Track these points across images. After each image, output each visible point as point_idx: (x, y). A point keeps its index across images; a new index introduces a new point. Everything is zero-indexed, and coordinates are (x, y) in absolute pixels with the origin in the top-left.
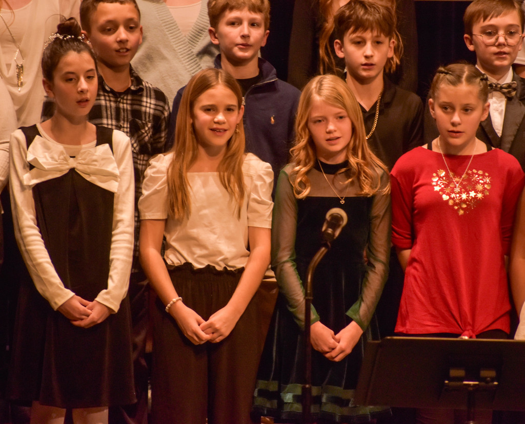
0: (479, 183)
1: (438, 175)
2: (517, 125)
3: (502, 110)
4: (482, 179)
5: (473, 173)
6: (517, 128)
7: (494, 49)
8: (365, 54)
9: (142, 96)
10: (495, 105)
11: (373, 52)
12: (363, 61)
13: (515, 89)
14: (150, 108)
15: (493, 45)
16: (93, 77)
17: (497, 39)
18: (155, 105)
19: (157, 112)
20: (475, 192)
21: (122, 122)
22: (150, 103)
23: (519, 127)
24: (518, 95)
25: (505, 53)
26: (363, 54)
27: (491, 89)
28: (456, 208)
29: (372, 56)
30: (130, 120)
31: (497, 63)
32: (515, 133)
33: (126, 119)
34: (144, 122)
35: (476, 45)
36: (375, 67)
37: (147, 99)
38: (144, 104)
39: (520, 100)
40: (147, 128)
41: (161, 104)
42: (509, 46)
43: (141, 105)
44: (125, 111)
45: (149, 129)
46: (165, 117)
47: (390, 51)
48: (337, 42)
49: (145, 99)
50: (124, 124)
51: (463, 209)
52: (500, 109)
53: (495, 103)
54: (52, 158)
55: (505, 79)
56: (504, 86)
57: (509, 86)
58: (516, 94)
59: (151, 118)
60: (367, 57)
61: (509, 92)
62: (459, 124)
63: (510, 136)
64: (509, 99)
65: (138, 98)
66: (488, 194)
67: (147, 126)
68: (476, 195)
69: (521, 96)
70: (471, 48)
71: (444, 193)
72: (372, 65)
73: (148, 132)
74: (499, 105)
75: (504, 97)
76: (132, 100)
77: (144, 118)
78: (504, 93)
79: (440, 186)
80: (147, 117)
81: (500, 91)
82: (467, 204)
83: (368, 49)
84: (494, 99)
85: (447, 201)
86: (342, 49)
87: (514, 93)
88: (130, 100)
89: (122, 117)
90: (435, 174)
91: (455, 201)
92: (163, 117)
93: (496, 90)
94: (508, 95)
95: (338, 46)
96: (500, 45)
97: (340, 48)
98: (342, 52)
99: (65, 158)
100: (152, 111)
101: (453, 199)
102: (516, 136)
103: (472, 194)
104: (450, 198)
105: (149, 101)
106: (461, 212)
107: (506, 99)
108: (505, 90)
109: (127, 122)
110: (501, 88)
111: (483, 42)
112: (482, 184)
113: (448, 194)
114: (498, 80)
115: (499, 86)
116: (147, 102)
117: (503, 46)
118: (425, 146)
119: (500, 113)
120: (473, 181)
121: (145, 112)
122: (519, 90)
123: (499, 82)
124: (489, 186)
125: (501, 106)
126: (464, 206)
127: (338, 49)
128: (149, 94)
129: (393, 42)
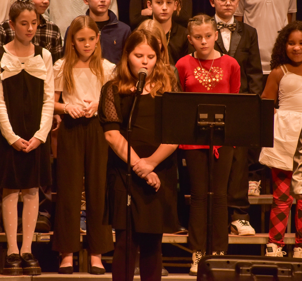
0: (217, 74)
1: (197, 70)
2: (237, 45)
3: (229, 38)
4: (219, 72)
5: (214, 69)
6: (237, 47)
7: (225, 8)
8: (163, 9)
9: (46, 29)
10: (225, 35)
11: (167, 7)
12: (162, 12)
13: (235, 27)
14: (50, 35)
15: (224, 5)
16: (35, 23)
17: (226, 2)
18: (53, 33)
19: (54, 37)
20: (215, 79)
21: (35, 43)
22: (50, 33)
23: (238, 46)
24: (237, 30)
25: (230, 9)
26: (162, 8)
27: (223, 27)
28: (206, 86)
29: (166, 10)
30: (39, 42)
31: (226, 14)
32: (236, 49)
33: (37, 41)
34: (47, 42)
35: (216, 5)
36: (168, 15)
37: (48, 30)
38: (47, 33)
39: (238, 32)
40: (48, 46)
41: (56, 32)
42: (232, 6)
43: (45, 34)
44: (37, 37)
45: (49, 46)
46: (58, 39)
47: (175, 7)
48: (148, 2)
49: (47, 30)
50: (36, 44)
51: (209, 87)
52: (228, 37)
53: (225, 34)
54: (13, 65)
55: (230, 22)
56: (230, 25)
57: (232, 25)
58: (236, 29)
59: (50, 40)
60: (164, 10)
61: (232, 29)
62: (206, 44)
63: (233, 51)
64: (233, 32)
65: (44, 30)
66: (222, 79)
67: (48, 44)
68: (216, 80)
69: (238, 30)
70: (213, 6)
71: (200, 79)
72: (166, 14)
73: (49, 47)
74: (227, 35)
75: (229, 31)
76: (40, 31)
77: (47, 40)
78: (229, 29)
79: (198, 76)
80: (48, 39)
81: (228, 28)
82: (211, 85)
83: (165, 6)
84: (225, 32)
85: (202, 83)
86: (151, 6)
87: (234, 29)
88: (39, 31)
89: (35, 40)
90: (195, 69)
91: (205, 83)
92: (57, 39)
93: (225, 27)
94: (232, 30)
95: (149, 4)
96: (227, 6)
97: (150, 5)
98: (151, 7)
99: (19, 64)
100: (51, 36)
101: (205, 82)
102: (236, 51)
103: (214, 79)
104: (203, 82)
105: (49, 31)
106: (209, 89)
107: (231, 32)
108: (230, 28)
109: (38, 42)
110: (228, 26)
111: (219, 4)
112: (219, 74)
113: (202, 80)
114: (227, 22)
115: (227, 25)
116: (48, 32)
117: (229, 6)
118: (191, 55)
119: (228, 39)
120: (214, 73)
121: (48, 37)
122: (238, 27)
123: (227, 23)
124: (222, 75)
125: (228, 36)
126: (210, 86)
127: (149, 6)
128: (49, 28)
129: (177, 3)
